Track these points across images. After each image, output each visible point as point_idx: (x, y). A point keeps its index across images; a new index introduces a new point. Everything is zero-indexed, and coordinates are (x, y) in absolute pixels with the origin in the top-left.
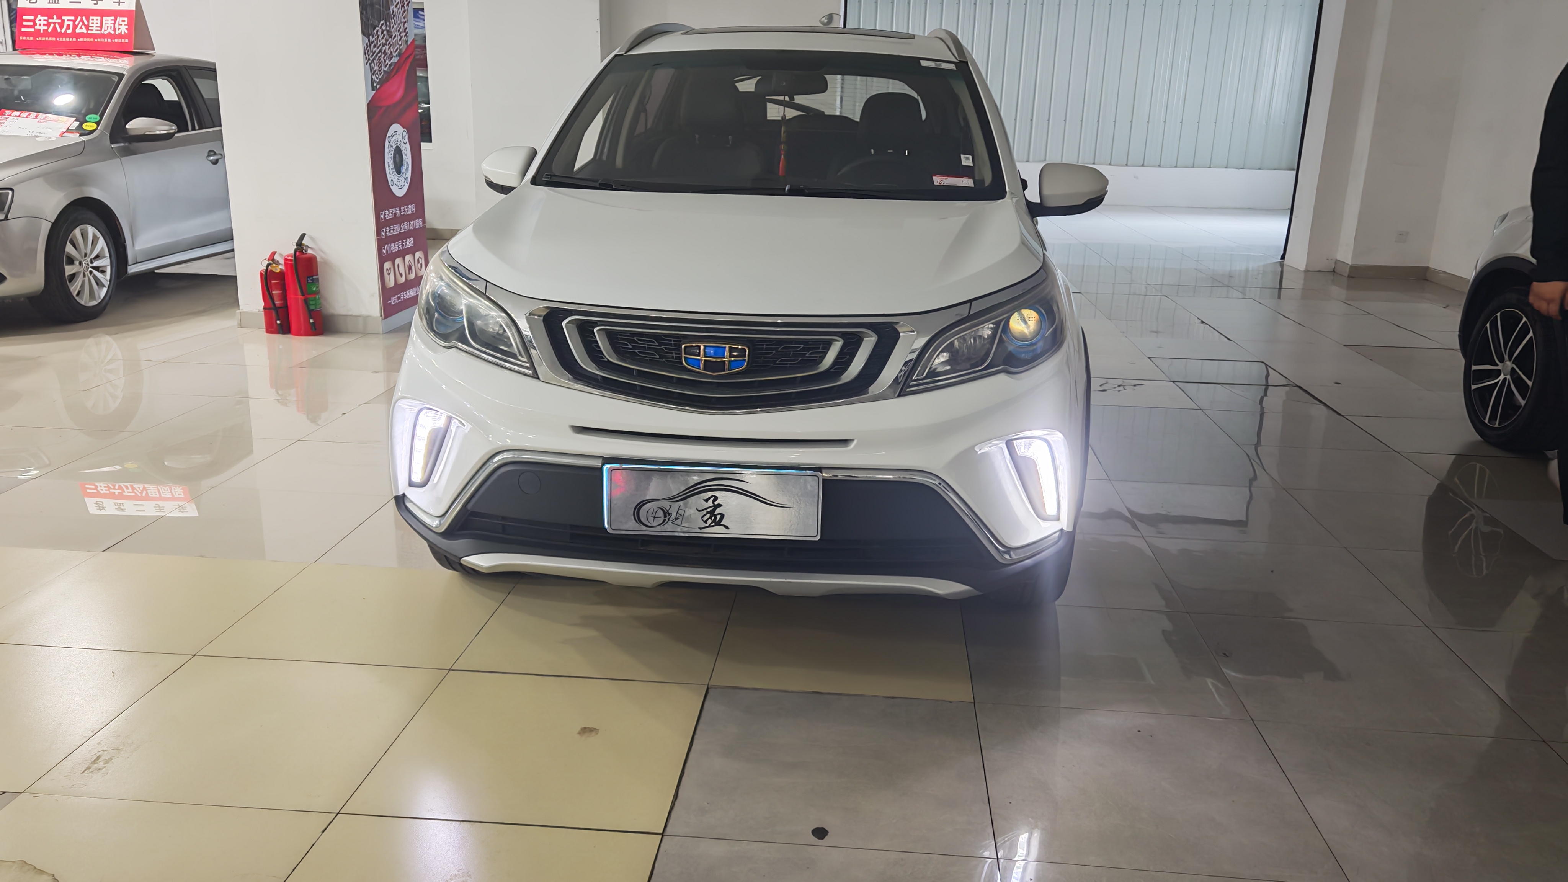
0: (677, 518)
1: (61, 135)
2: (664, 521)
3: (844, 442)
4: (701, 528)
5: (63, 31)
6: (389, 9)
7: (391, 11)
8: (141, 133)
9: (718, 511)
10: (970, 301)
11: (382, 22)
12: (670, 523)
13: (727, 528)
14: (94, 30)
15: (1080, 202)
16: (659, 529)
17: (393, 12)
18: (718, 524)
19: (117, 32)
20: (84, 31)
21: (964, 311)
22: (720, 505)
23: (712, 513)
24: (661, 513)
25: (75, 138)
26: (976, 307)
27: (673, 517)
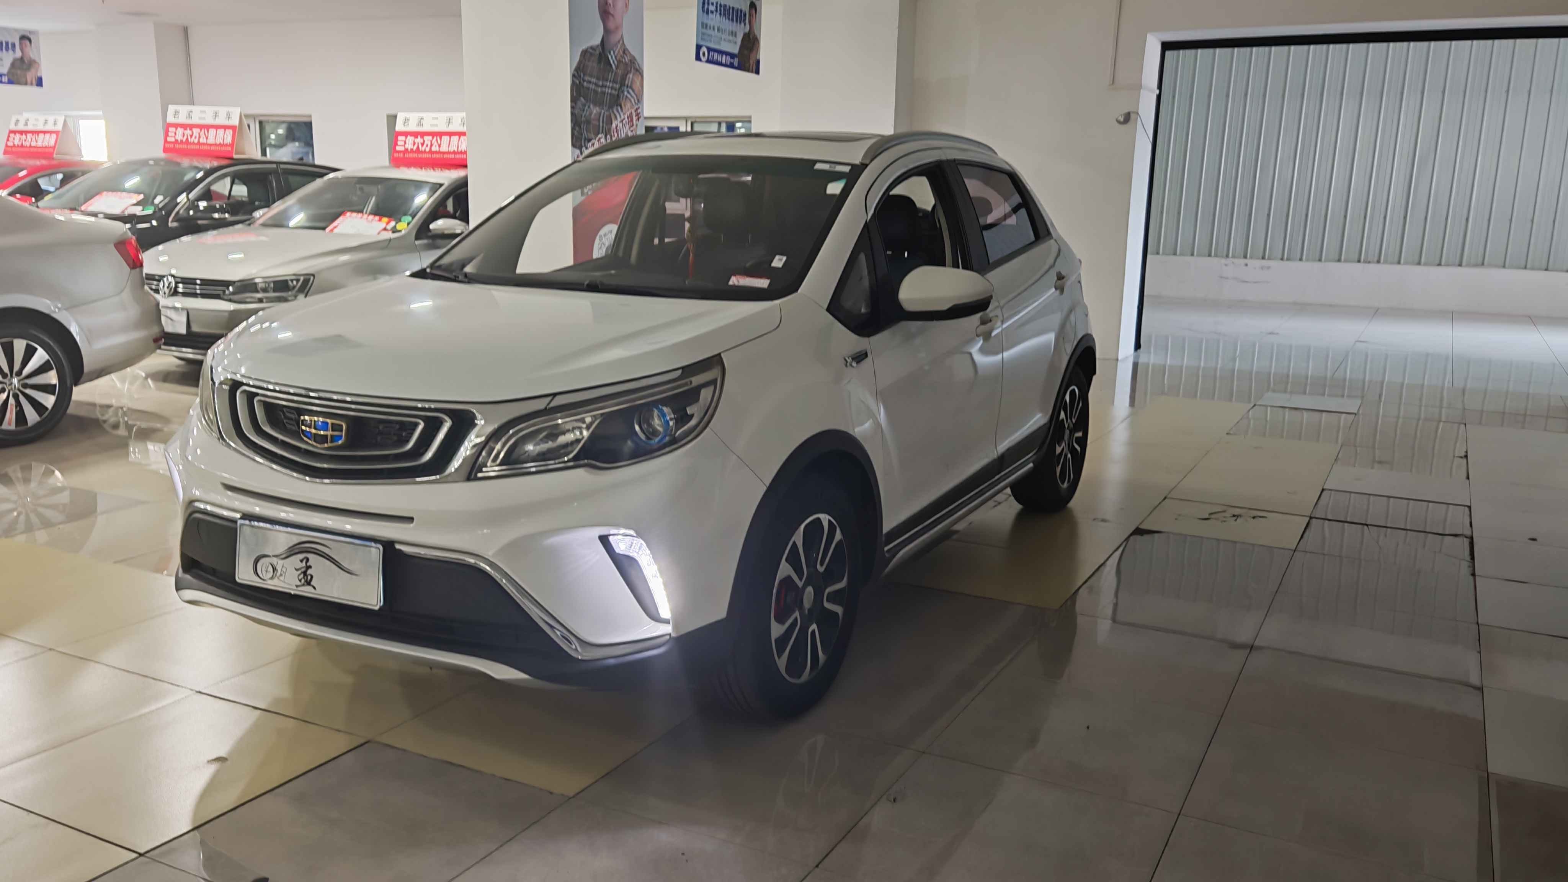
0: (281, 575)
1: (379, 233)
2: (273, 576)
3: (411, 519)
4: (297, 586)
5: (423, 150)
6: (612, 123)
7: (614, 125)
8: (440, 232)
9: (309, 572)
10: (554, 395)
11: (600, 136)
12: (276, 578)
13: (314, 588)
14: (444, 148)
15: (945, 307)
16: (270, 582)
17: (617, 126)
18: (309, 583)
19: (460, 150)
20: (437, 149)
21: (541, 405)
22: (310, 567)
23: (305, 573)
24: (270, 569)
25: (389, 235)
26: (559, 401)
27: (279, 574)
